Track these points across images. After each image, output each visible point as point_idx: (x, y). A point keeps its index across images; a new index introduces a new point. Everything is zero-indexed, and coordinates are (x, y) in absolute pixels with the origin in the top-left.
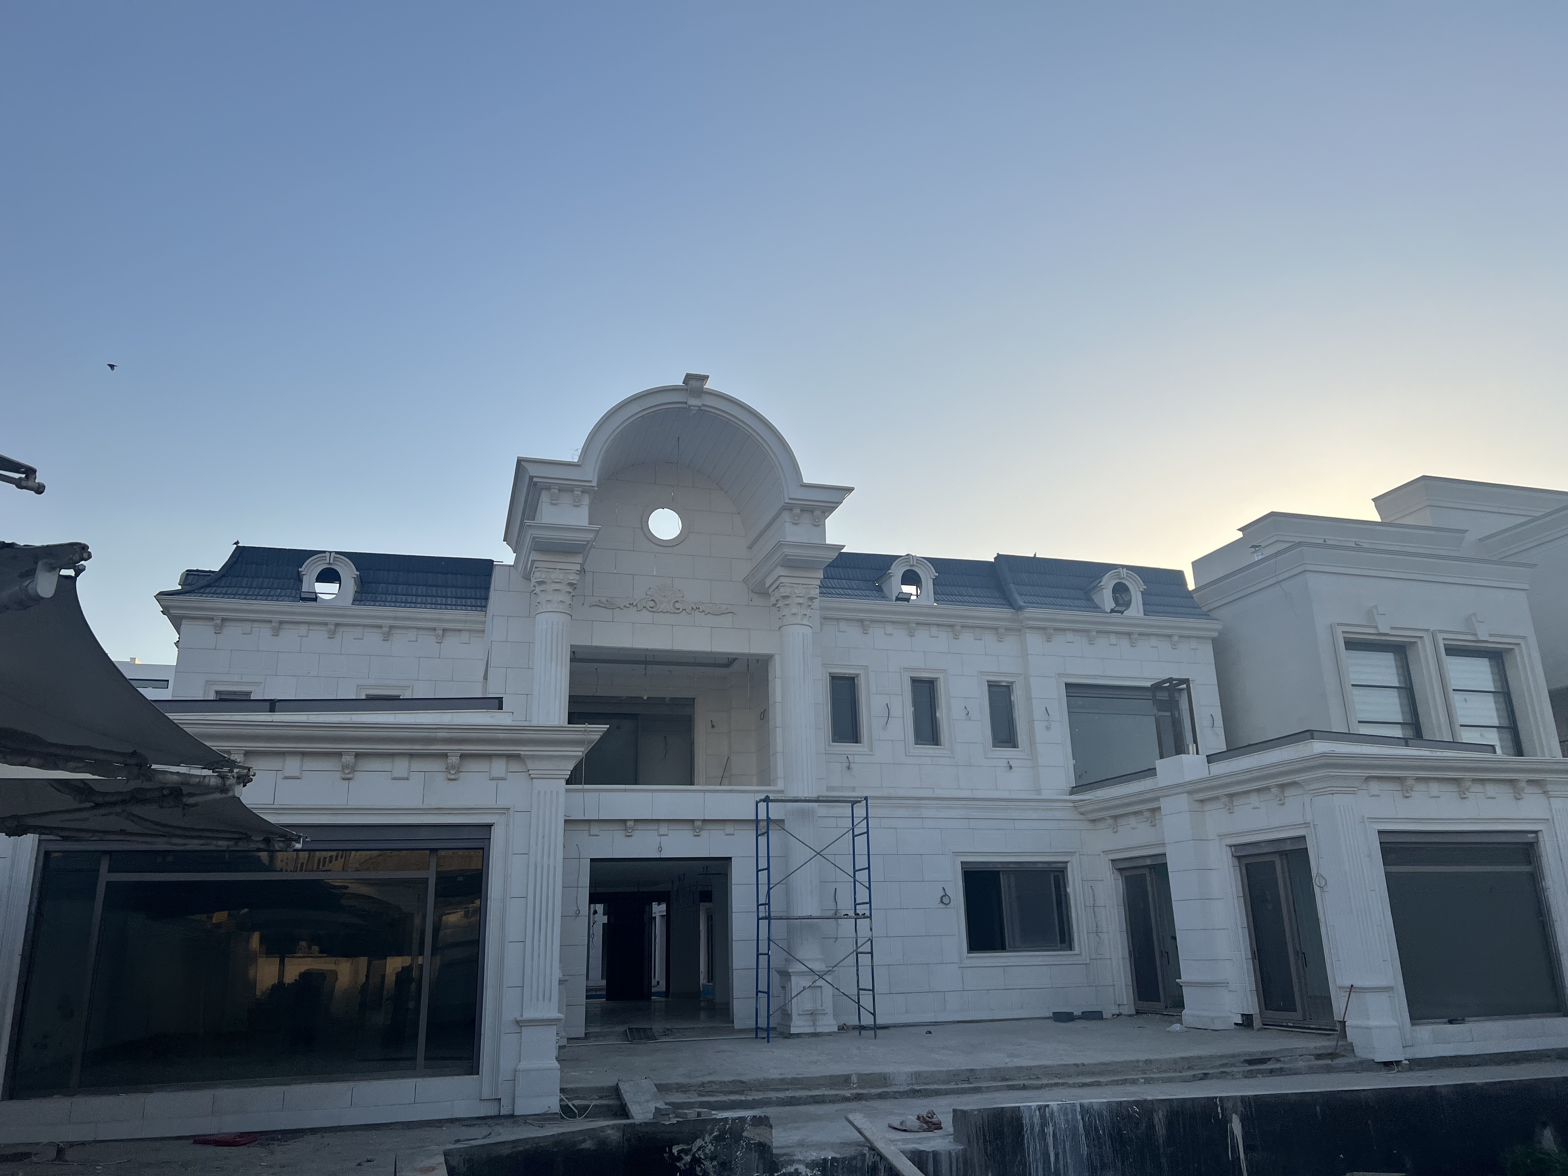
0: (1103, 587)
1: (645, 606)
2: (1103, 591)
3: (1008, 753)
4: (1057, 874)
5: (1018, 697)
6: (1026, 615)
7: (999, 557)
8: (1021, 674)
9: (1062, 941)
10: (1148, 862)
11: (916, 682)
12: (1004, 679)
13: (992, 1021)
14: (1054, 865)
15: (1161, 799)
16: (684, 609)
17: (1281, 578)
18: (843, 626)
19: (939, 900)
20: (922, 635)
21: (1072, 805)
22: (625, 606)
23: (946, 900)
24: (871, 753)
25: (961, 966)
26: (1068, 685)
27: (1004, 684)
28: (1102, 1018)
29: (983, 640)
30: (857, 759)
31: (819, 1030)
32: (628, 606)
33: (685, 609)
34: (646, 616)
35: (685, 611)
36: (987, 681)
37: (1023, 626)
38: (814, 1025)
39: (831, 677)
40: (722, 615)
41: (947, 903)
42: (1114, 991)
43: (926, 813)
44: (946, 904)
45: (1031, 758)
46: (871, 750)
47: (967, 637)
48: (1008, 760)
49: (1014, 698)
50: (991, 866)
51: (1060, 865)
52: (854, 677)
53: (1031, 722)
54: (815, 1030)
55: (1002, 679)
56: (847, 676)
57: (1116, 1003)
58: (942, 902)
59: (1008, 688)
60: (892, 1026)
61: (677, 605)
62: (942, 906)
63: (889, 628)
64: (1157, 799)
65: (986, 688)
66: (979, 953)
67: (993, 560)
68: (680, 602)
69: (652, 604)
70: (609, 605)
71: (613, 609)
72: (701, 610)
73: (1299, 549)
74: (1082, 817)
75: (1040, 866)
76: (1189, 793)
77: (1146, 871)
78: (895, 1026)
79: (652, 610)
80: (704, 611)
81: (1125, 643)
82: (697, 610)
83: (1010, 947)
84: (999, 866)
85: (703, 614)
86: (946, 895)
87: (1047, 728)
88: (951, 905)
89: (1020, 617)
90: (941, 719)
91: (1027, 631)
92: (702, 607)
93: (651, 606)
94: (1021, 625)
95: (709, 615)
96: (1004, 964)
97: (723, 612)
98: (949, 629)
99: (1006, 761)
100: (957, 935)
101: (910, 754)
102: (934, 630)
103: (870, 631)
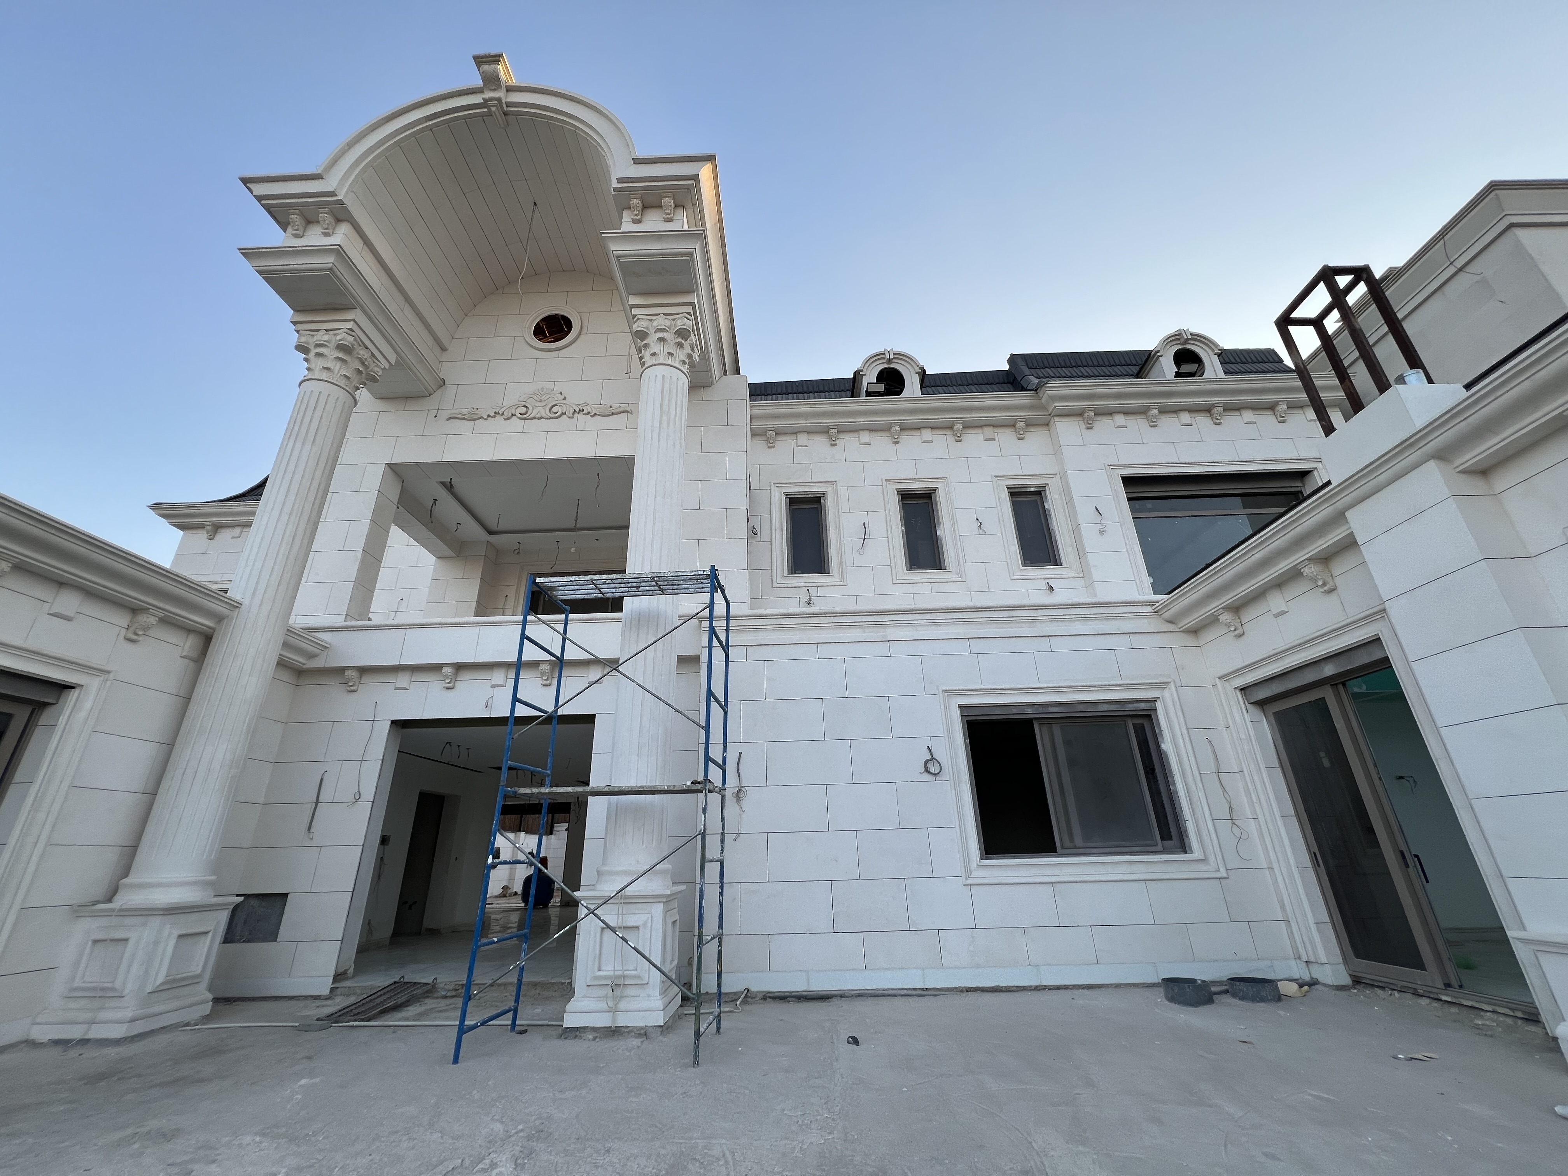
0: (1158, 354)
1: (514, 413)
2: (1160, 361)
3: (1047, 571)
4: (1138, 721)
5: (1054, 503)
6: (1050, 392)
7: (1013, 359)
8: (1055, 475)
9: (1165, 835)
10: (1329, 670)
11: (906, 497)
12: (1032, 483)
13: (1038, 988)
14: (1131, 707)
16: (563, 412)
18: (803, 439)
19: (923, 769)
20: (911, 440)
21: (1150, 609)
22: (489, 416)
23: (933, 768)
24: (842, 583)
25: (969, 882)
26: (1128, 481)
27: (1032, 489)
28: (1278, 997)
29: (997, 439)
30: (822, 591)
31: (622, 1021)
32: (492, 414)
33: (565, 414)
34: (516, 424)
35: (565, 416)
36: (1008, 488)
37: (1050, 415)
38: (614, 1011)
39: (788, 500)
40: (614, 416)
41: (936, 772)
42: (1291, 933)
43: (892, 633)
44: (935, 775)
45: (1082, 575)
46: (842, 578)
47: (974, 438)
48: (1047, 581)
49: (1049, 505)
50: (1014, 711)
51: (1143, 706)
52: (820, 497)
53: (1076, 530)
54: (614, 1020)
55: (1028, 482)
56: (810, 496)
57: (1300, 958)
58: (927, 770)
59: (1039, 494)
61: (555, 409)
62: (927, 777)
63: (865, 437)
65: (1005, 495)
66: (1014, 858)
67: (1006, 367)
68: (558, 405)
69: (524, 410)
70: (474, 417)
71: (475, 420)
72: (585, 412)
74: (1171, 627)
75: (1105, 707)
77: (1327, 694)
79: (524, 417)
80: (589, 413)
81: (1203, 421)
82: (581, 413)
83: (1063, 848)
84: (1030, 711)
85: (589, 416)
86: (933, 759)
87: (1101, 532)
88: (946, 775)
89: (1044, 400)
90: (943, 537)
91: (1056, 419)
92: (587, 409)
93: (521, 412)
94: (1048, 414)
95: (596, 417)
96: (1053, 879)
97: (613, 411)
98: (948, 432)
99: (1044, 582)
100: (958, 827)
101: (898, 582)
102: (927, 434)
103: (840, 442)
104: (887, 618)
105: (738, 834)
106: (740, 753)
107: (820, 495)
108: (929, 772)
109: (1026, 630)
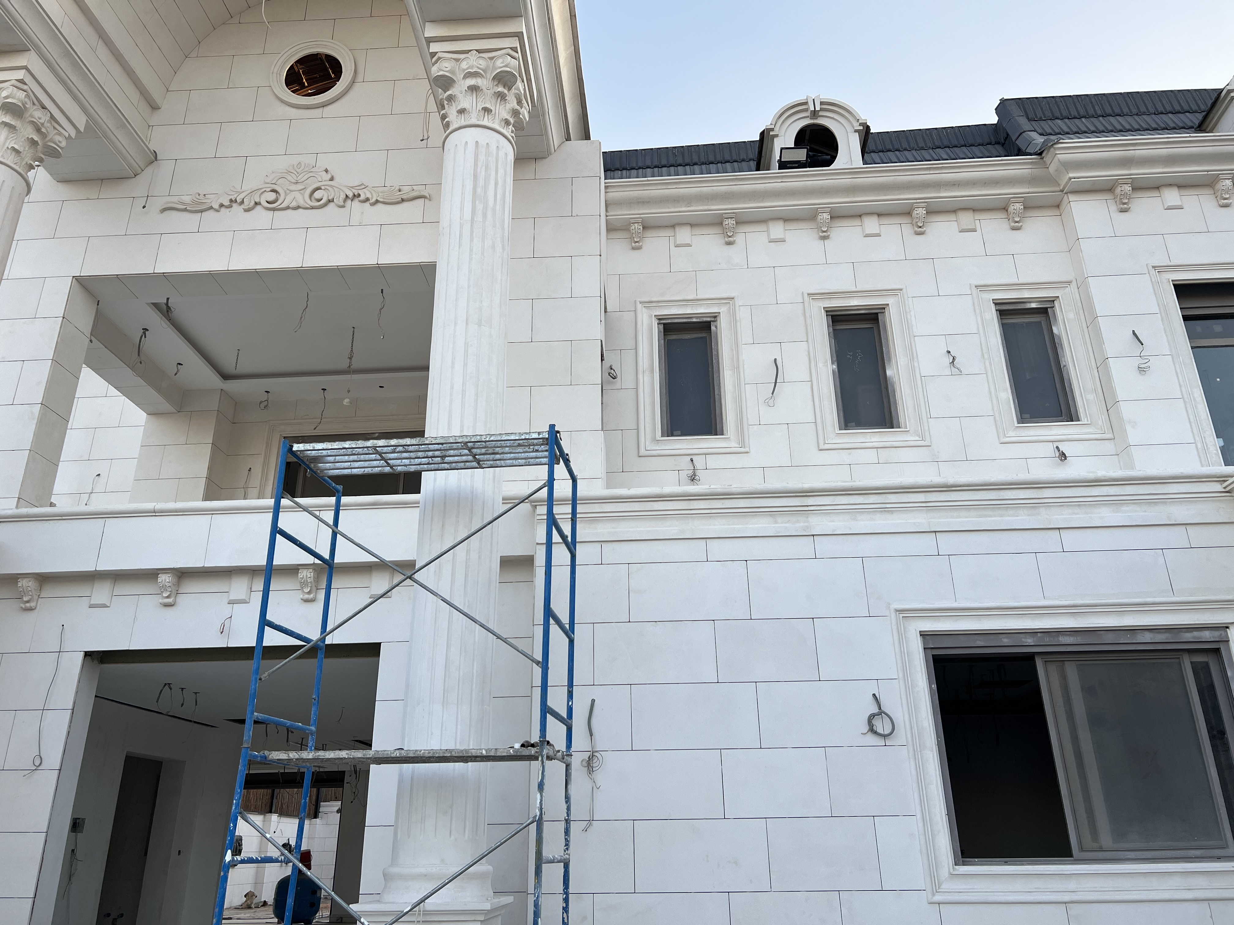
1: (257, 201)
3: (1055, 431)
4: (1200, 659)
5: (1067, 326)
7: (1005, 107)
8: (1070, 282)
11: (838, 319)
12: (1032, 296)
14: (1188, 636)
16: (330, 198)
18: (684, 235)
19: (866, 728)
20: (847, 234)
22: (222, 205)
23: (881, 726)
24: (742, 450)
25: (938, 898)
27: (1034, 305)
29: (978, 229)
30: (713, 461)
32: (226, 203)
33: (333, 201)
34: (261, 217)
35: (331, 204)
36: (996, 304)
37: (1062, 191)
39: (662, 327)
40: (405, 204)
41: (886, 732)
43: (819, 523)
44: (885, 736)
45: (1110, 436)
46: (742, 442)
47: (943, 229)
48: (1057, 444)
49: (1058, 329)
50: (1006, 641)
51: (1207, 635)
52: (709, 322)
53: (1102, 363)
55: (1026, 294)
56: (694, 320)
58: (872, 730)
59: (1045, 312)
61: (317, 195)
62: (872, 739)
63: (777, 230)
65: (992, 315)
66: (1006, 863)
68: (323, 188)
69: (272, 196)
71: (202, 211)
72: (362, 197)
75: (1148, 637)
79: (273, 206)
80: (367, 200)
82: (356, 200)
83: (1082, 849)
84: (1030, 641)
85: (367, 204)
86: (881, 712)
87: (1142, 370)
88: (902, 735)
89: (1052, 169)
90: (896, 379)
91: (1072, 197)
92: (365, 194)
93: (269, 199)
94: (1058, 189)
95: (380, 205)
96: (1067, 897)
97: (404, 197)
98: (904, 220)
99: (1051, 447)
100: (919, 816)
101: (827, 446)
102: (871, 224)
103: (739, 239)
104: (810, 501)
105: (590, 821)
106: (593, 701)
107: (709, 319)
108: (875, 733)
109: (1022, 519)
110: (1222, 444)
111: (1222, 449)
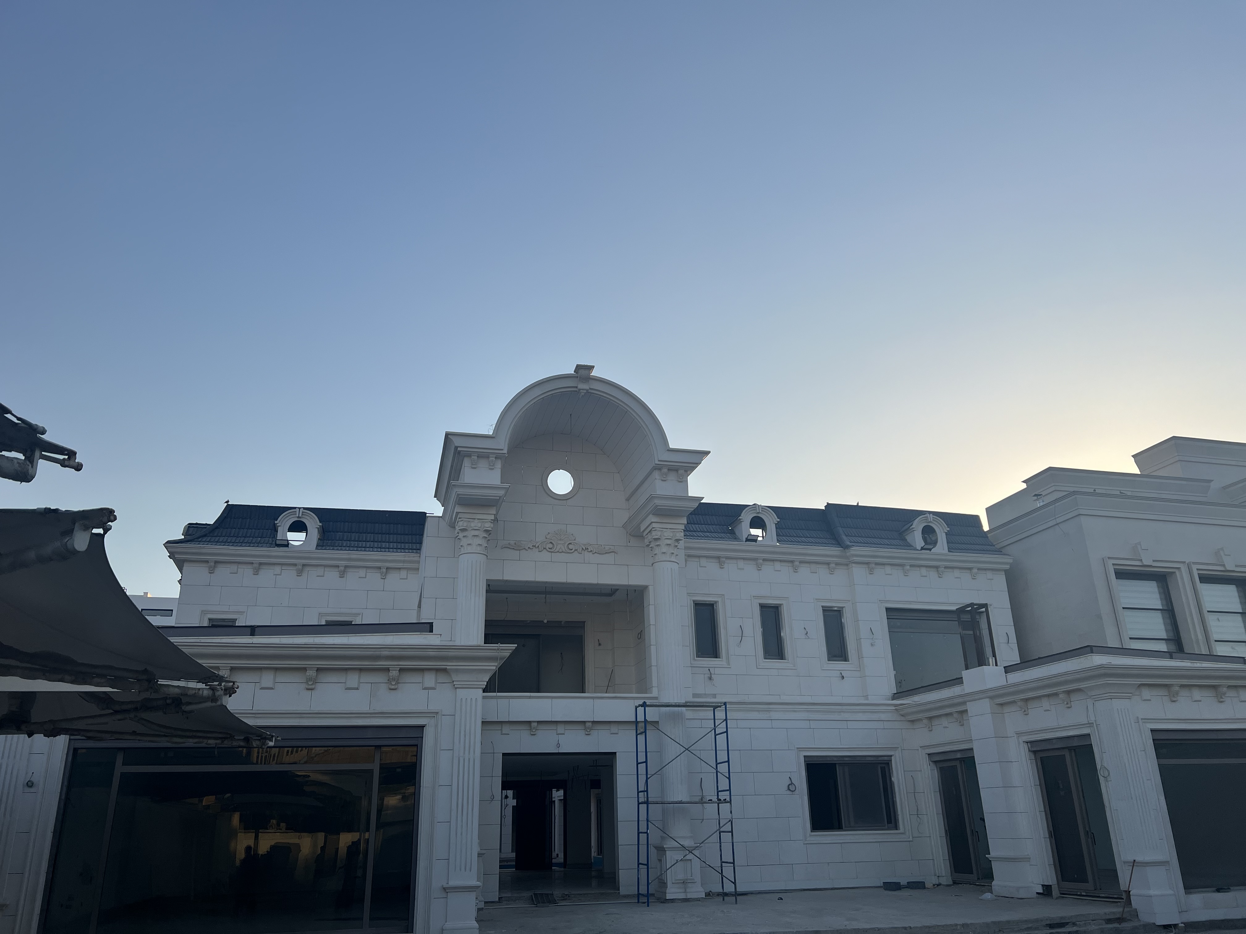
0: (914, 529)
1: (545, 547)
3: (840, 665)
4: (883, 765)
5: (847, 619)
6: (852, 552)
7: (829, 506)
8: (849, 601)
9: (889, 822)
10: (959, 756)
11: (763, 607)
12: (836, 605)
13: (832, 889)
14: (880, 759)
15: (967, 703)
17: (1059, 520)
18: (703, 561)
19: (786, 788)
20: (768, 569)
21: (894, 708)
22: (529, 548)
23: (792, 788)
24: (728, 666)
25: (806, 842)
26: (888, 610)
27: (836, 609)
28: (924, 888)
29: (818, 573)
30: (717, 671)
31: (689, 896)
32: (531, 547)
33: (577, 550)
34: (546, 555)
36: (822, 607)
37: (850, 561)
38: (685, 892)
39: (694, 604)
40: (606, 554)
42: (934, 865)
44: (793, 791)
45: (859, 669)
46: (729, 663)
47: (804, 570)
48: (841, 671)
49: (844, 621)
50: (829, 759)
51: (886, 758)
53: (859, 640)
54: (687, 896)
55: (834, 605)
56: (708, 603)
57: (936, 875)
58: (789, 789)
59: (839, 612)
60: (749, 893)
61: (571, 547)
62: (789, 792)
63: (741, 563)
64: (964, 703)
65: (821, 612)
66: (825, 831)
68: (572, 543)
69: (551, 546)
70: (517, 547)
71: (520, 550)
72: (589, 550)
73: (1074, 497)
74: (903, 718)
75: (869, 758)
76: (991, 698)
77: (957, 763)
78: (751, 893)
79: (551, 551)
80: (591, 551)
81: (933, 574)
82: (587, 550)
83: (845, 827)
84: (835, 759)
85: (591, 553)
86: (792, 783)
87: (872, 645)
88: (797, 792)
89: (848, 554)
90: (785, 637)
91: (853, 565)
92: (590, 548)
93: (550, 547)
94: (848, 560)
95: (596, 554)
96: (841, 841)
97: (607, 552)
98: (790, 565)
99: (839, 672)
100: (802, 817)
101: (760, 667)
102: (778, 565)
103: (726, 566)
105: (702, 819)
107: (713, 603)
108: (790, 790)
109: (836, 717)
110: (895, 673)
111: (895, 675)
